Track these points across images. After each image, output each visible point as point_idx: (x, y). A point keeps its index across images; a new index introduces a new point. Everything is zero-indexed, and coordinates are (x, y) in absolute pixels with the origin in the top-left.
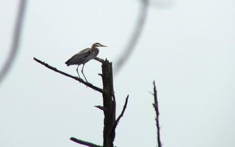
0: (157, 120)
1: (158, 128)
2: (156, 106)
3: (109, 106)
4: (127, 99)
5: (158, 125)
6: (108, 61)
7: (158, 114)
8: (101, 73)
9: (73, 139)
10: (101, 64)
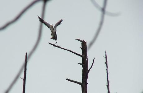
0: (107, 70)
1: (108, 74)
2: (106, 63)
3: (85, 64)
4: (94, 60)
5: (107, 72)
6: (85, 41)
7: (107, 67)
8: (81, 47)
9: (68, 79)
10: (81, 43)
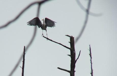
0: (91, 60)
1: (91, 64)
2: (90, 55)
4: (80, 52)
5: (91, 62)
6: (73, 37)
7: (91, 58)
8: (70, 42)
9: (59, 68)
10: (70, 38)
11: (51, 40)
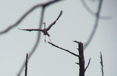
0: (102, 69)
1: (103, 73)
2: (101, 63)
4: (90, 60)
5: (102, 71)
6: (81, 43)
7: (102, 66)
8: (78, 48)
10: (78, 44)
11: (57, 47)
